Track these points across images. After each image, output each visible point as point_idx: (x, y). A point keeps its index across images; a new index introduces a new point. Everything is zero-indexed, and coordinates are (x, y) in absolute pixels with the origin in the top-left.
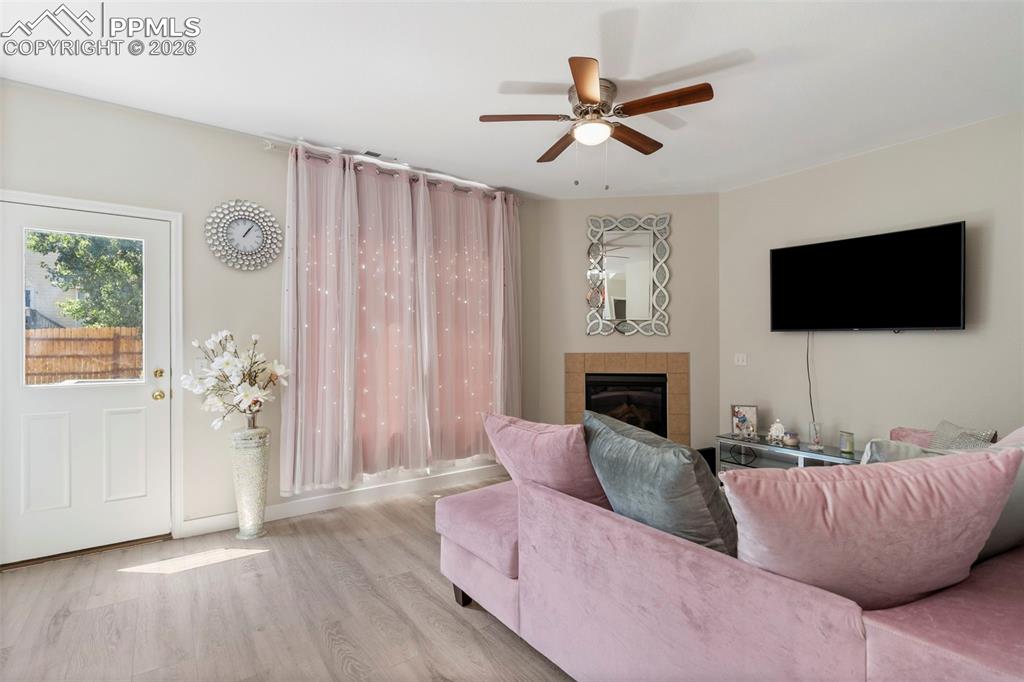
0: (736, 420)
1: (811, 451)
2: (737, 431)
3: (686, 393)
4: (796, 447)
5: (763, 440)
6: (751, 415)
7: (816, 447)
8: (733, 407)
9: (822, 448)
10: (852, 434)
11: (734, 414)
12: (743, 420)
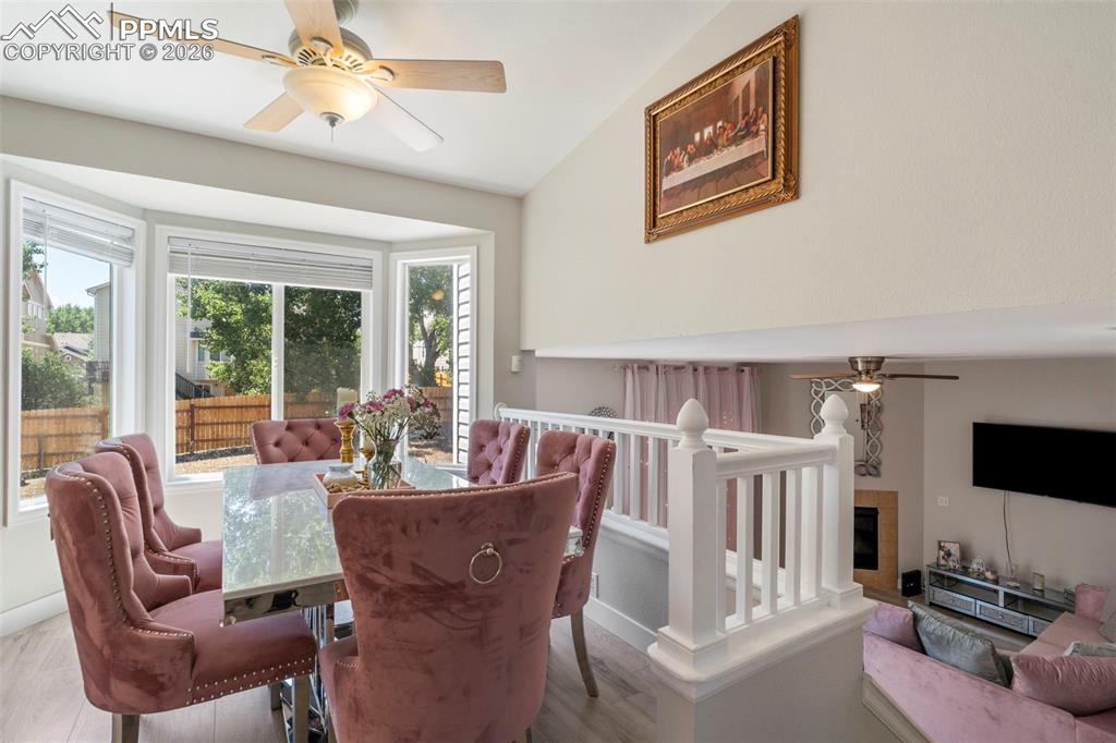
0: (942, 553)
1: (1009, 587)
2: (942, 562)
3: (894, 524)
4: (996, 582)
5: (965, 571)
6: (954, 549)
7: (1013, 584)
8: (940, 542)
9: (1018, 585)
10: (1042, 576)
11: (941, 548)
12: (949, 554)
